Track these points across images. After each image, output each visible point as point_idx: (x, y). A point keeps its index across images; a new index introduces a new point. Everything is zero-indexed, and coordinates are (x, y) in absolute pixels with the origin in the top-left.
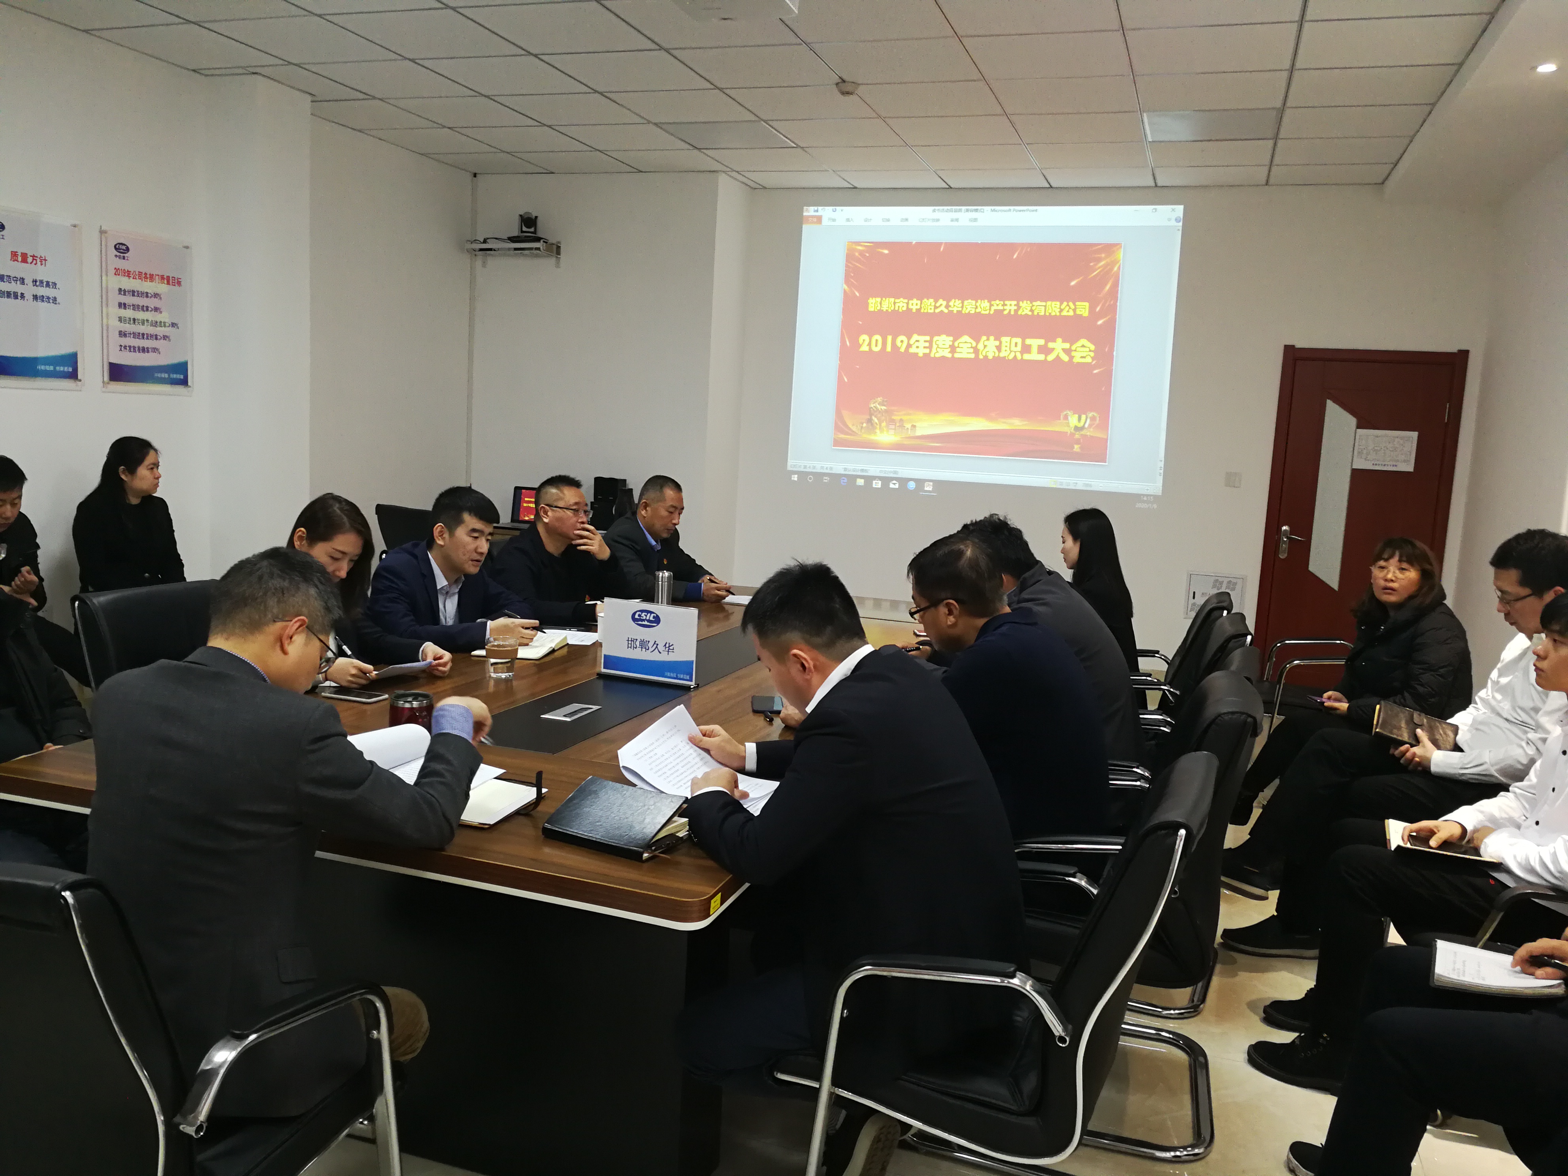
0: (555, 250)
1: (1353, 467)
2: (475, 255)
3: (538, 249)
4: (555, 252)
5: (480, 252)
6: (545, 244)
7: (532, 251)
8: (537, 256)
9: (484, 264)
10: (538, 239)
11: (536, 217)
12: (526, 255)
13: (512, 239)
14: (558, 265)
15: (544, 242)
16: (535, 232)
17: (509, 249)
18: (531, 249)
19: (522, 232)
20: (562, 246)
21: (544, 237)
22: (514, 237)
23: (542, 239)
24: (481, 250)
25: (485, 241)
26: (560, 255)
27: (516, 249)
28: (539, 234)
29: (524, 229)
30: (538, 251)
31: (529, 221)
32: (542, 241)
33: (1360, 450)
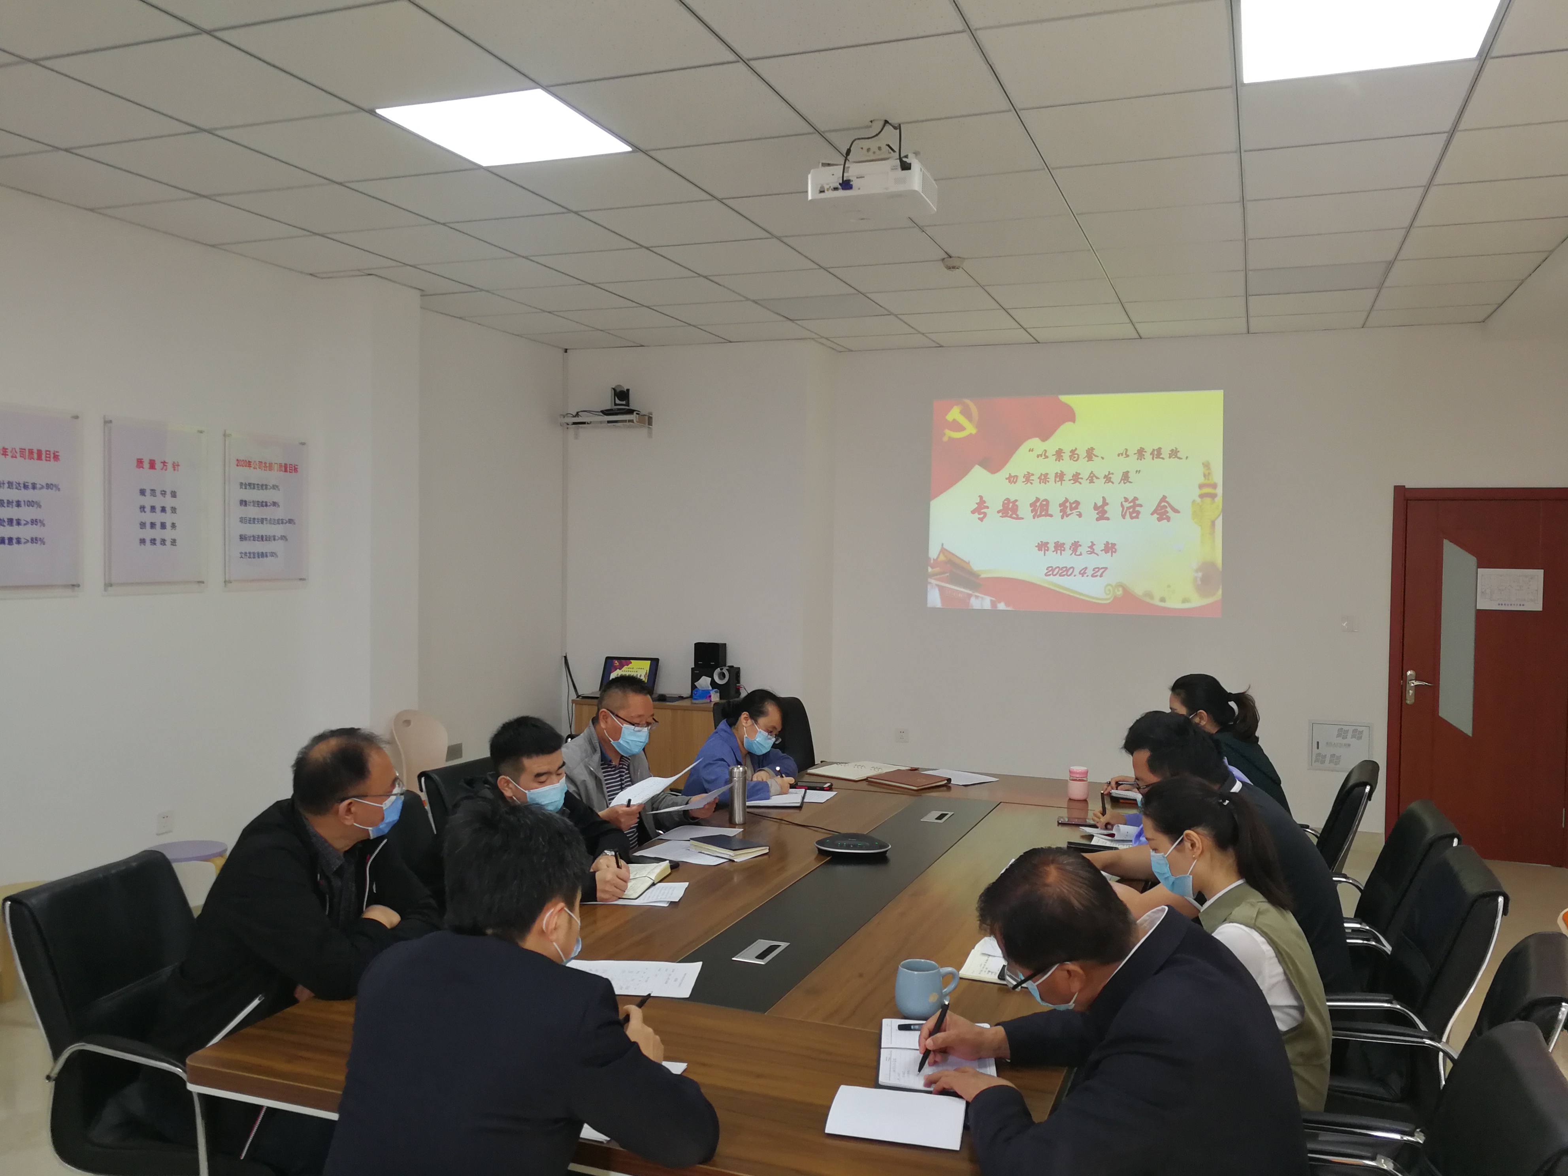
0: (648, 420)
1: (1478, 608)
2: (568, 428)
3: (632, 421)
4: (647, 424)
5: (574, 426)
6: (638, 415)
7: (625, 423)
8: (629, 427)
9: (576, 437)
10: (631, 412)
11: (628, 390)
12: (620, 427)
13: (606, 413)
14: (650, 435)
15: (637, 414)
16: (628, 405)
17: (601, 422)
18: (625, 421)
19: (616, 404)
20: (654, 416)
21: (636, 409)
22: (607, 410)
23: (634, 411)
24: (574, 423)
25: (577, 415)
26: (652, 425)
27: (609, 422)
28: (632, 407)
29: (618, 402)
30: (631, 423)
31: (622, 395)
32: (635, 413)
33: (1484, 590)
